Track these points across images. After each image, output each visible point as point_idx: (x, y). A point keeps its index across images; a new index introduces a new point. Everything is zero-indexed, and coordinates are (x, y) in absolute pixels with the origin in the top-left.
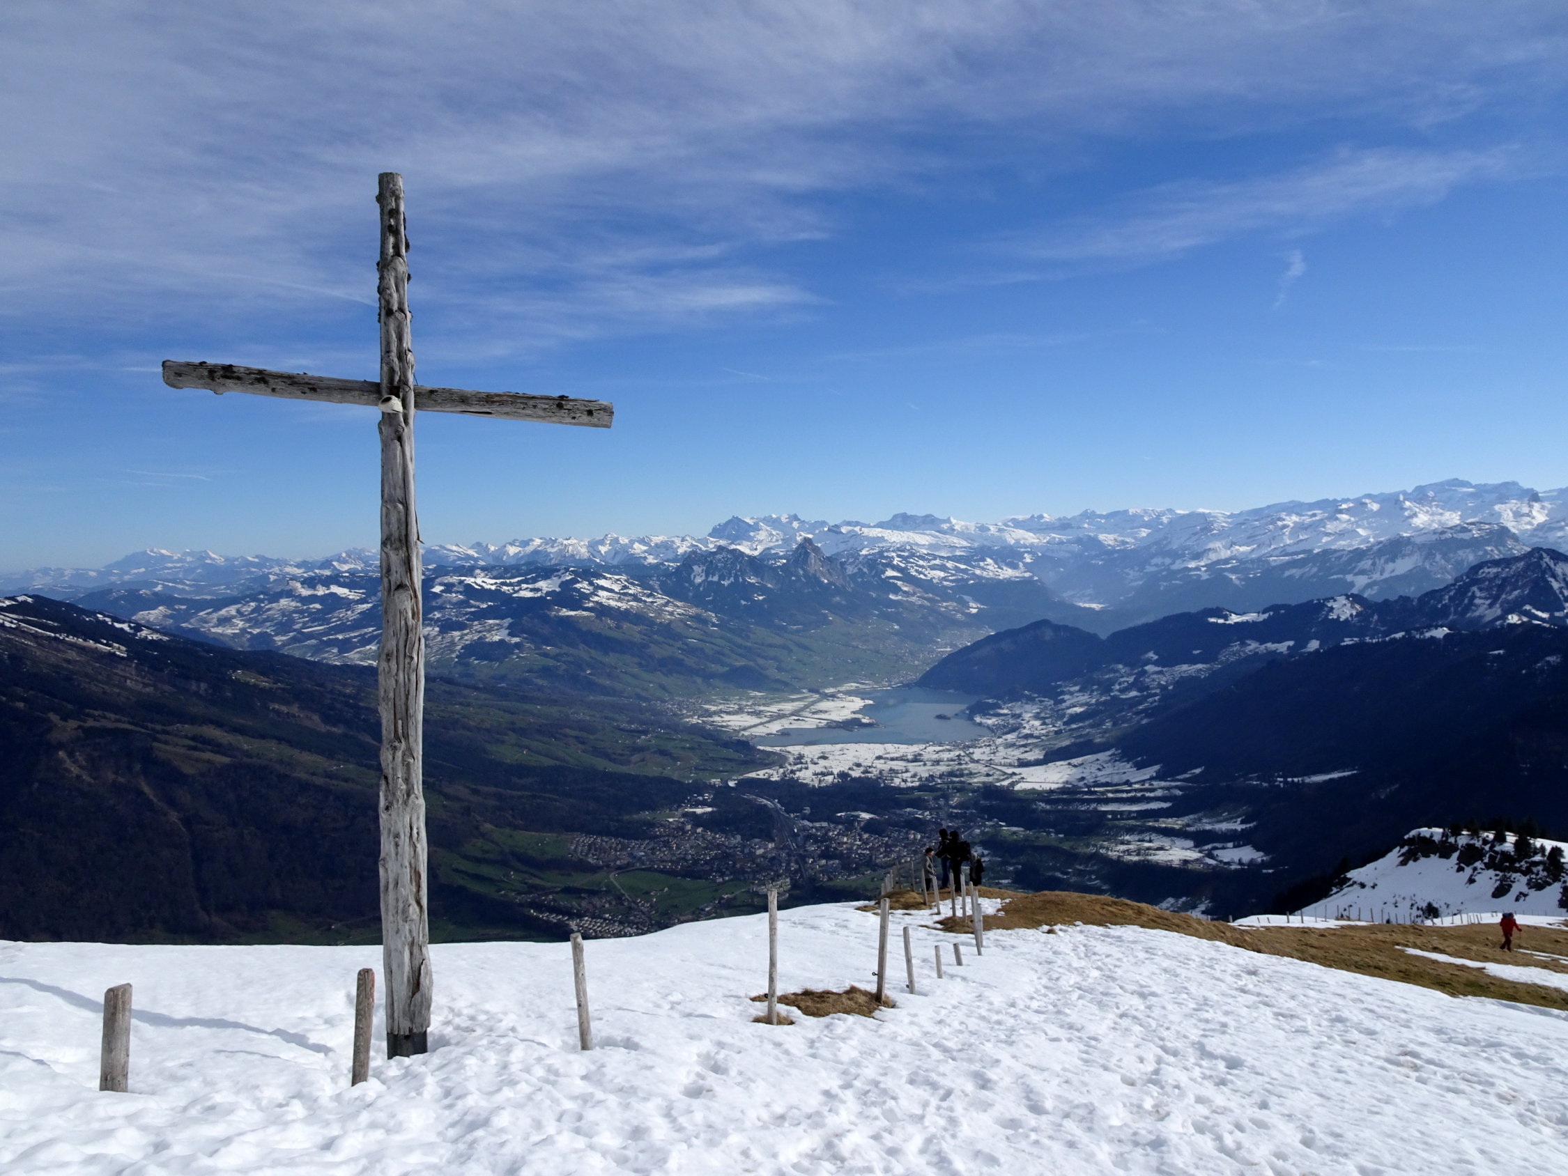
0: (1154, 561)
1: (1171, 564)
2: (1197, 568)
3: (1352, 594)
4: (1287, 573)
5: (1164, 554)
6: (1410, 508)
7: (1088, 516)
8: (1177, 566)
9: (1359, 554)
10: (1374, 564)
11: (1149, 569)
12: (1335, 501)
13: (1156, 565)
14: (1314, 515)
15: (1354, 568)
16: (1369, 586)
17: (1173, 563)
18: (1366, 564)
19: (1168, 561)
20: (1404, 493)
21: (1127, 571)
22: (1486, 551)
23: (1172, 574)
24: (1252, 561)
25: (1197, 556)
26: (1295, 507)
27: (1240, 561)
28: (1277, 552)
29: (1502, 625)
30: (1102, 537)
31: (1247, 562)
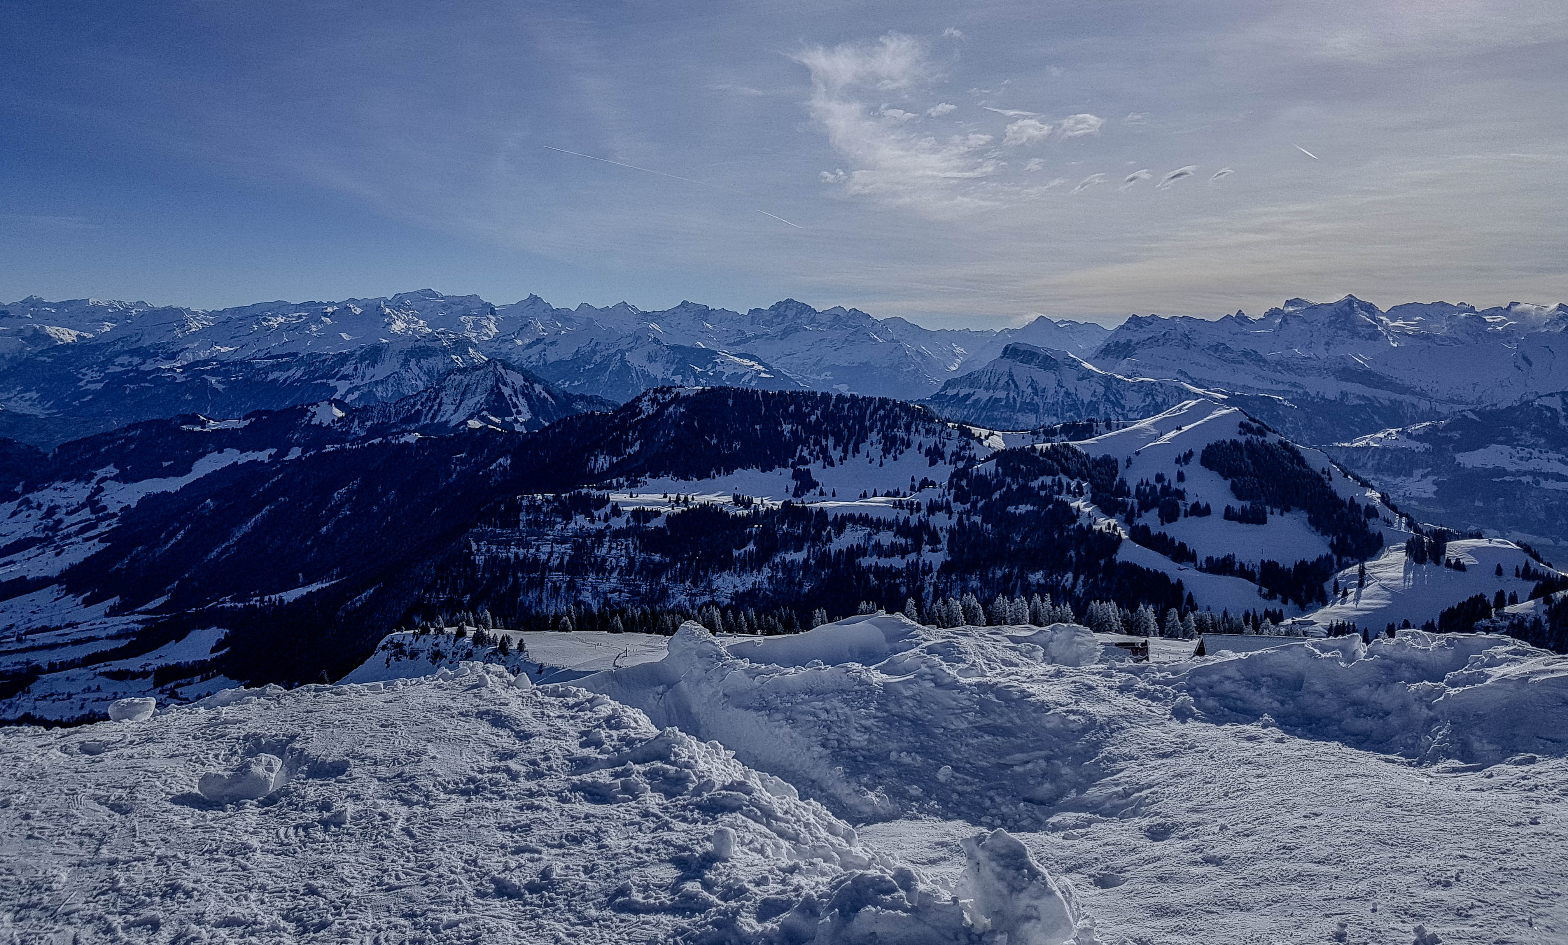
0: (118, 361)
1: (141, 364)
2: (171, 370)
3: (335, 399)
4: (271, 377)
5: (132, 353)
6: (389, 315)
7: (32, 303)
8: (149, 366)
9: (343, 359)
10: (356, 369)
11: (112, 369)
12: (321, 303)
13: (122, 365)
14: (300, 317)
15: (337, 373)
16: (350, 391)
17: (144, 362)
18: (348, 369)
19: (136, 360)
20: (386, 301)
21: (83, 370)
22: (452, 360)
23: (142, 376)
24: (235, 364)
25: (172, 356)
26: (280, 307)
27: (222, 363)
28: (261, 354)
29: (464, 429)
30: (50, 330)
31: (228, 364)
